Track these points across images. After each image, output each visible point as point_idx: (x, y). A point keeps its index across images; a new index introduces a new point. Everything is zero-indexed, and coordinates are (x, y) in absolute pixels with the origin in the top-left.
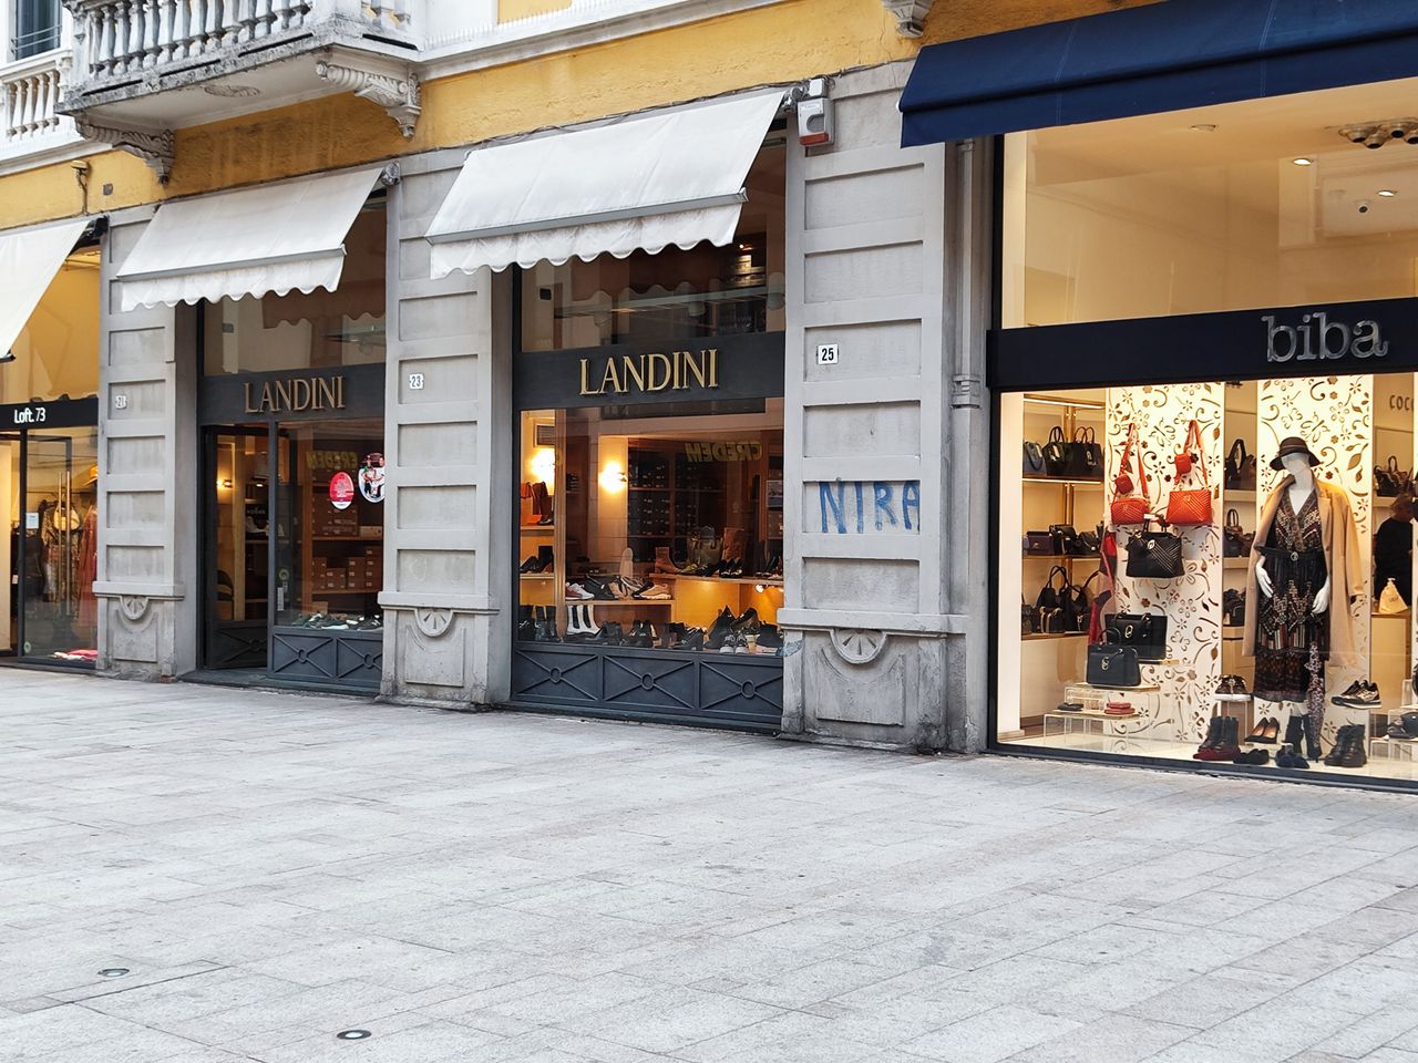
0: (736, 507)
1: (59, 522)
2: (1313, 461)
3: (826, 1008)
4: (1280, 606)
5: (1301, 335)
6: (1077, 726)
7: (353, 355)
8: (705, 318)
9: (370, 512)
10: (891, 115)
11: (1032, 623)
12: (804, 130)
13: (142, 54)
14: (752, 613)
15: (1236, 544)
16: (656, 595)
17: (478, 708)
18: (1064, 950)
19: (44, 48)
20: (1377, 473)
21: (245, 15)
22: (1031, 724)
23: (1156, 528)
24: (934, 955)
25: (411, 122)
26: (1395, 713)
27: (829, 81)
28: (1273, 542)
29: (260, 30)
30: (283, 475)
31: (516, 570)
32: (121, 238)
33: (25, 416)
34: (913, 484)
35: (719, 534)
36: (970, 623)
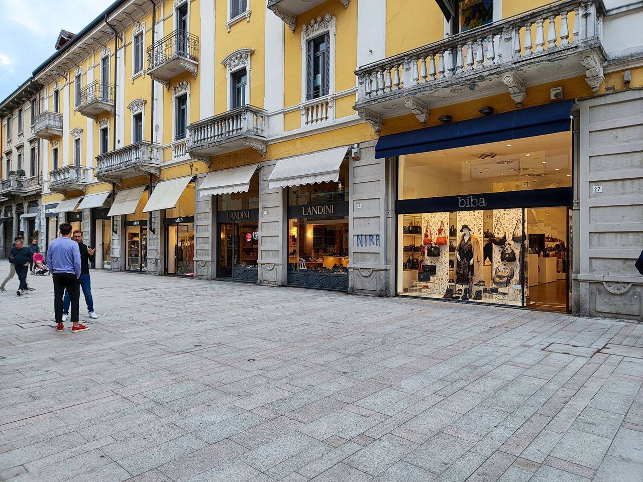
0: (338, 240)
1: (186, 244)
2: (470, 230)
3: (359, 355)
4: (462, 263)
5: (467, 201)
6: (416, 291)
7: (251, 207)
8: (331, 198)
9: (255, 242)
10: (373, 152)
11: (405, 267)
12: (353, 156)
13: (204, 139)
14: (341, 265)
15: (452, 249)
16: (320, 261)
17: (279, 286)
18: (413, 342)
19: (183, 138)
20: (484, 232)
21: (227, 130)
22: (405, 290)
23: (434, 245)
24: (383, 343)
25: (265, 154)
26: (489, 288)
27: (359, 144)
28: (461, 249)
29: (231, 134)
30: (236, 234)
31: (288, 255)
32: (200, 180)
33: (178, 220)
34: (378, 235)
35: (334, 247)
36: (391, 267)
